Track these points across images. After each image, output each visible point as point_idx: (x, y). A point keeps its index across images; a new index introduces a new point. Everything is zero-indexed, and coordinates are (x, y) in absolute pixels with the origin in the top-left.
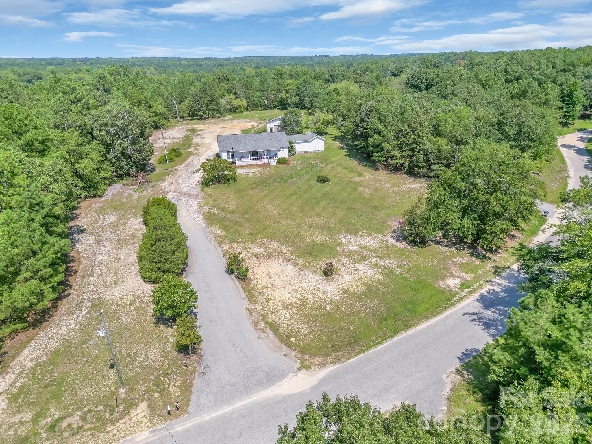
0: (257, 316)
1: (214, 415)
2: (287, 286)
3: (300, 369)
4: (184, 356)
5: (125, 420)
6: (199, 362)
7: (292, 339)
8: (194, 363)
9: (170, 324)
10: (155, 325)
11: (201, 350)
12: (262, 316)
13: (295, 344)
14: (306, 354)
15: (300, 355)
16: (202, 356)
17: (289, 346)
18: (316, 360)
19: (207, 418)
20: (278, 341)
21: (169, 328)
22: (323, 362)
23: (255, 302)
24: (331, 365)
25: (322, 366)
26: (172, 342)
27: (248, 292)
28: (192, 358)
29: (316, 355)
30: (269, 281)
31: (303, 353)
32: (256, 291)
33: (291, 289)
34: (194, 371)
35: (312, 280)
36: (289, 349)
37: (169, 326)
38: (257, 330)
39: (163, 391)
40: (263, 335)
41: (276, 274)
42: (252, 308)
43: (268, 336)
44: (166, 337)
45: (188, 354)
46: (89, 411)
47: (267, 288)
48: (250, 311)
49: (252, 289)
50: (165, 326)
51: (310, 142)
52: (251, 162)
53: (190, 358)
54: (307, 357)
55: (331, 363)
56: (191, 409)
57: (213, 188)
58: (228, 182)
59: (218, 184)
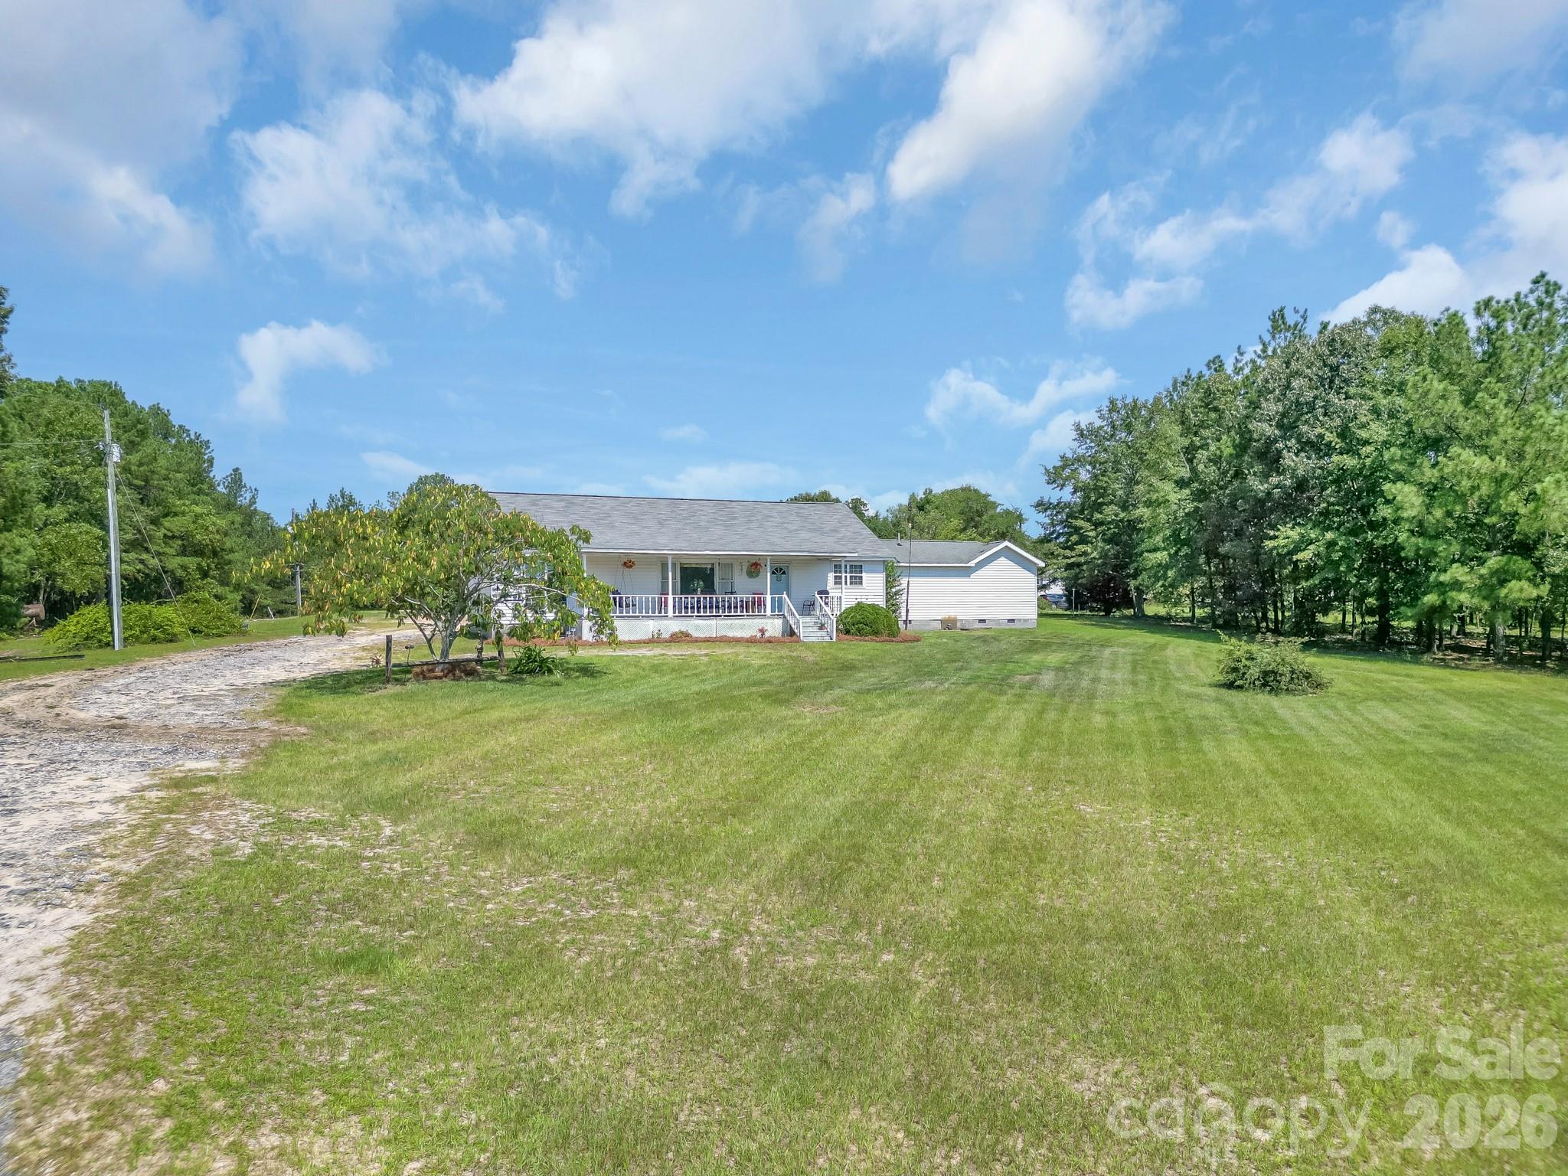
51: (966, 572)
52: (672, 625)
57: (397, 697)
58: (540, 679)
59: (448, 682)
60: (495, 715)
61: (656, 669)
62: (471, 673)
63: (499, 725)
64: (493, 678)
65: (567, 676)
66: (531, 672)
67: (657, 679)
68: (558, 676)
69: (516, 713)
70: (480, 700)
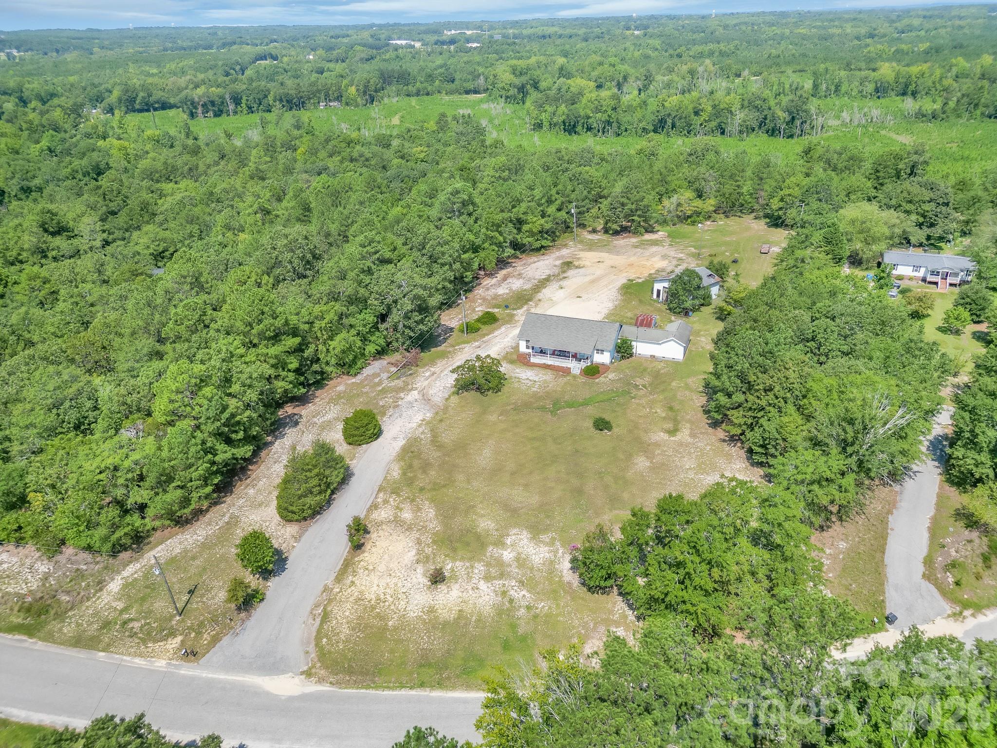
0: (325, 598)
1: (210, 676)
2: (385, 576)
3: (302, 673)
5: (162, 644)
7: (325, 640)
11: (255, 610)
12: (329, 600)
13: (323, 646)
14: (322, 661)
15: (316, 660)
16: (250, 616)
17: (317, 645)
18: (322, 672)
19: (204, 675)
20: (314, 634)
22: (325, 678)
23: (340, 581)
24: (329, 684)
25: (321, 681)
27: (345, 566)
28: (241, 615)
29: (327, 668)
30: (377, 561)
31: (320, 660)
32: (354, 568)
33: (385, 581)
34: (232, 628)
35: (415, 581)
36: (314, 648)
38: (311, 612)
39: (199, 633)
40: (310, 621)
42: (331, 587)
43: (312, 625)
46: (148, 624)
47: (367, 569)
48: (325, 590)
49: (353, 563)
51: (659, 344)
54: (319, 665)
55: (331, 683)
56: (203, 661)
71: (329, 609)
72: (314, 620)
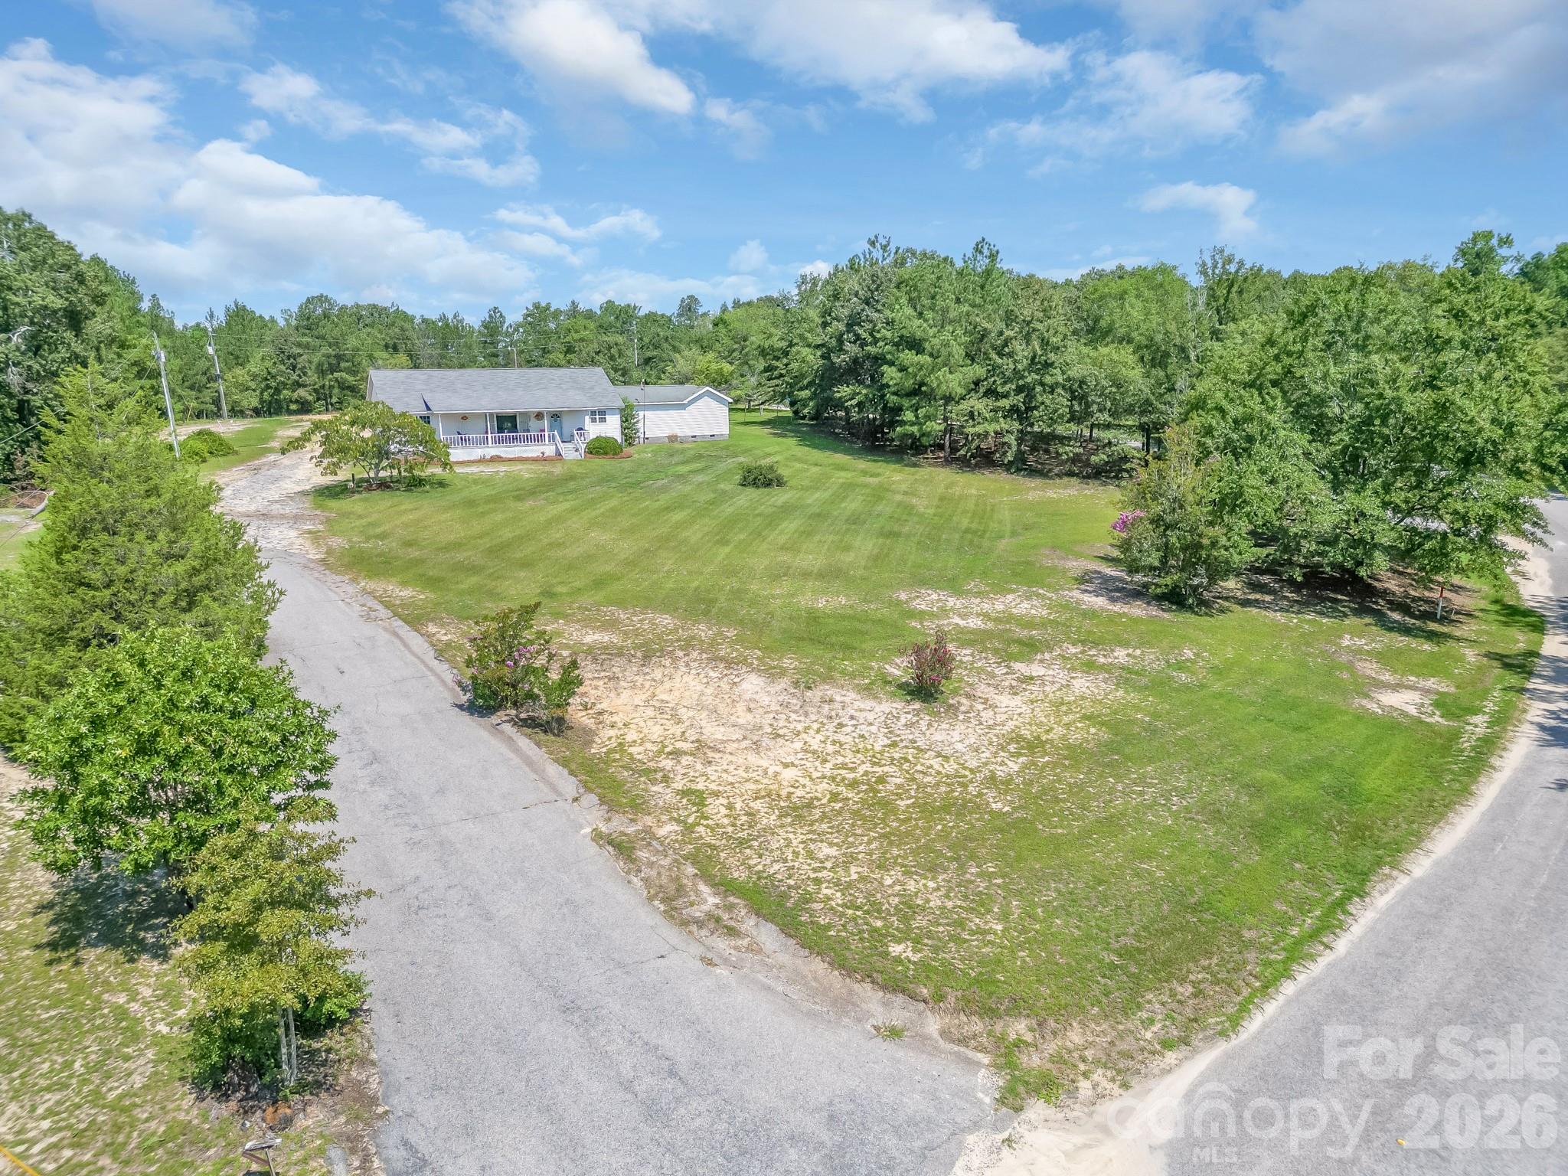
0: (666, 862)
2: (766, 741)
3: (1012, 1099)
4: (246, 1112)
6: (352, 1143)
7: (896, 949)
8: (321, 1152)
9: (150, 938)
10: (47, 955)
11: (364, 1062)
12: (693, 859)
13: (923, 966)
14: (1008, 1012)
15: (977, 1025)
16: (374, 1101)
17: (895, 984)
18: (1075, 1037)
20: (819, 966)
21: (145, 962)
22: (1123, 1046)
23: (638, 806)
24: (1171, 1057)
25: (1123, 1066)
26: (158, 1040)
27: (590, 772)
28: (301, 1122)
29: (1064, 1013)
30: (677, 730)
31: (990, 1013)
32: (625, 768)
33: (788, 750)
35: (871, 717)
36: (900, 999)
37: (143, 947)
38: (684, 923)
40: (722, 944)
41: (700, 706)
42: (631, 830)
43: (755, 949)
44: (121, 1013)
45: (273, 1092)
47: (676, 754)
48: (622, 848)
49: (606, 760)
50: (117, 955)
51: (683, 407)
53: (288, 1122)
54: (1019, 1028)
55: (1167, 1045)
57: (361, 500)
58: (420, 489)
59: (379, 492)
60: (403, 507)
61: (475, 482)
62: (389, 487)
63: (405, 511)
64: (398, 489)
65: (432, 487)
66: (415, 486)
67: (474, 488)
68: (428, 487)
69: (410, 506)
70: (396, 500)
71: (739, 874)
72: (732, 932)
